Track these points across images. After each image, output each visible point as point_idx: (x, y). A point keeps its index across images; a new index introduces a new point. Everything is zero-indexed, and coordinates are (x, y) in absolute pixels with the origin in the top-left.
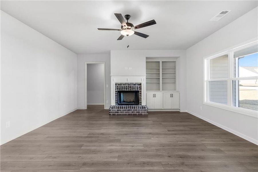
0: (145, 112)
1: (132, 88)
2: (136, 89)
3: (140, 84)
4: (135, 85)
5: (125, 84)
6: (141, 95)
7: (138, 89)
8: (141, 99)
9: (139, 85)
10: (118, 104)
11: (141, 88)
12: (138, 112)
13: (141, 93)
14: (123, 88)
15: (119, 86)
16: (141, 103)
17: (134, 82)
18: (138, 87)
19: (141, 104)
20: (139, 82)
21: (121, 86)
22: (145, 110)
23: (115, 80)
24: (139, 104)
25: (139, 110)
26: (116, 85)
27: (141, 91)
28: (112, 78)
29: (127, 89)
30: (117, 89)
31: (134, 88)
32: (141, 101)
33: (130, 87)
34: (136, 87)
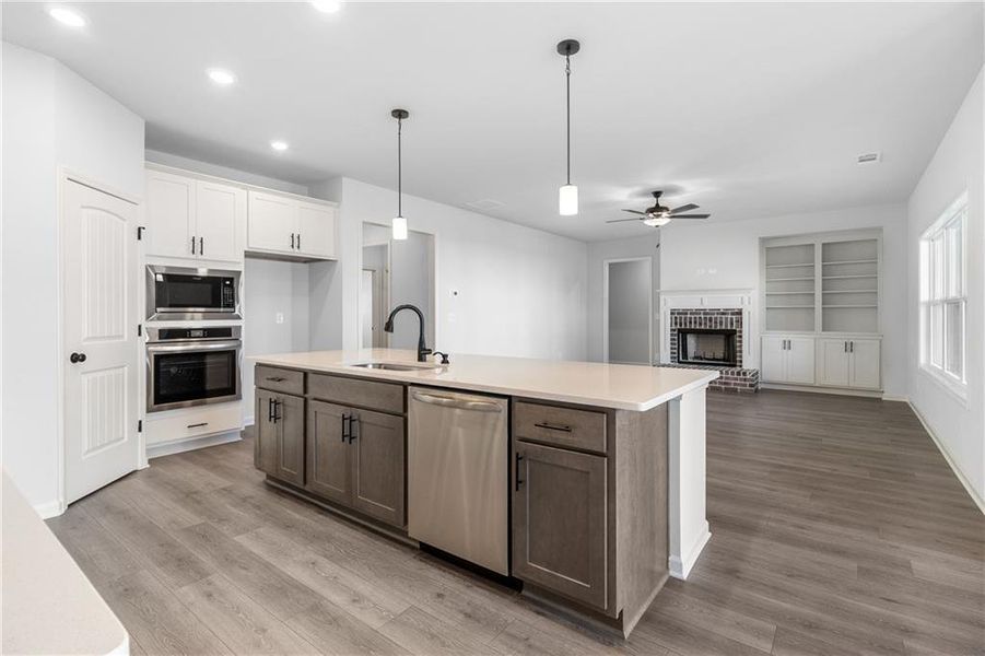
0: (745, 385)
1: (716, 323)
2: (726, 326)
3: (740, 313)
4: (723, 314)
5: (697, 312)
6: (741, 342)
7: (732, 324)
8: (741, 352)
9: (737, 313)
10: (679, 362)
11: (740, 322)
12: (725, 383)
13: (741, 337)
14: (690, 322)
15: (681, 318)
16: (741, 362)
17: (722, 306)
18: (732, 319)
19: (742, 366)
20: (736, 306)
21: (685, 319)
22: (745, 380)
23: (669, 303)
24: (735, 366)
25: (727, 378)
26: (672, 313)
27: (741, 332)
28: (662, 298)
29: (700, 324)
30: (676, 324)
31: (721, 323)
32: (741, 357)
33: (711, 320)
34: (726, 319)
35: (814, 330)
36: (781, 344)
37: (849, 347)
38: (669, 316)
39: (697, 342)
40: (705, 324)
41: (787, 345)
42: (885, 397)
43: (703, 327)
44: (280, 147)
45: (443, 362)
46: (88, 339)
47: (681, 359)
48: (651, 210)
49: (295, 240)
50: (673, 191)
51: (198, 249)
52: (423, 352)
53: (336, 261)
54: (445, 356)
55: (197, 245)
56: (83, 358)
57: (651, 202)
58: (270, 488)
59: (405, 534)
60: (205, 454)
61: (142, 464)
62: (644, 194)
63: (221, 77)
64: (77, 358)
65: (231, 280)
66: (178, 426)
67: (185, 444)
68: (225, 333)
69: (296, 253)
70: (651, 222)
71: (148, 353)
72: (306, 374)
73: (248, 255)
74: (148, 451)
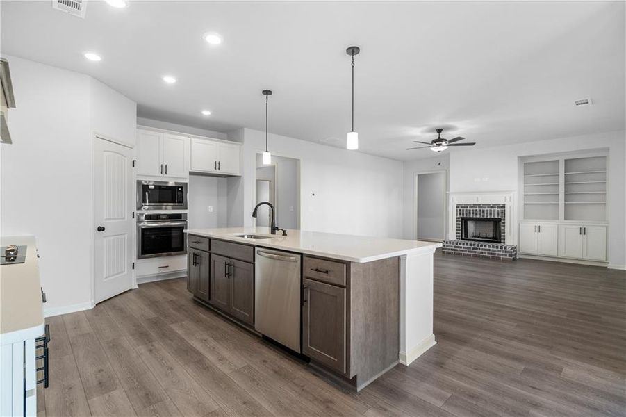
0: (506, 255)
1: (487, 213)
2: (494, 215)
3: (504, 207)
4: (492, 207)
5: (475, 206)
6: (504, 226)
7: (498, 214)
8: (504, 233)
9: (502, 207)
10: (462, 239)
11: (504, 213)
12: (492, 254)
13: (504, 223)
14: (470, 213)
15: (463, 210)
16: (504, 240)
17: (492, 202)
18: (498, 211)
19: (504, 243)
20: (501, 202)
21: (466, 210)
22: (506, 252)
23: (455, 201)
24: (500, 242)
25: (493, 250)
27: (504, 220)
28: (450, 197)
29: (476, 214)
30: (460, 214)
31: (491, 214)
32: (504, 236)
33: (483, 212)
34: (494, 211)
35: (558, 219)
36: (533, 229)
37: (583, 231)
38: (456, 208)
39: (476, 226)
40: (480, 214)
41: (538, 229)
42: (610, 266)
43: (478, 216)
44: (206, 113)
45: (283, 235)
46: (107, 219)
47: (463, 237)
48: (435, 141)
49: (217, 165)
50: (449, 128)
51: (164, 172)
52: (274, 230)
53: (240, 176)
54: (284, 231)
55: (164, 169)
56: (103, 229)
57: (435, 136)
58: (195, 302)
59: (253, 328)
60: (166, 283)
61: (134, 286)
62: (431, 131)
63: (169, 80)
64: (101, 229)
65: (182, 188)
66: (153, 267)
67: (158, 277)
68: (178, 217)
69: (217, 172)
70: (435, 149)
71: (138, 227)
72: (210, 239)
73: (191, 173)
74: (138, 280)
